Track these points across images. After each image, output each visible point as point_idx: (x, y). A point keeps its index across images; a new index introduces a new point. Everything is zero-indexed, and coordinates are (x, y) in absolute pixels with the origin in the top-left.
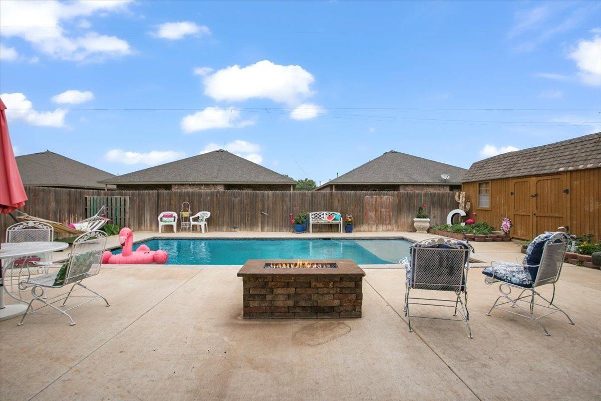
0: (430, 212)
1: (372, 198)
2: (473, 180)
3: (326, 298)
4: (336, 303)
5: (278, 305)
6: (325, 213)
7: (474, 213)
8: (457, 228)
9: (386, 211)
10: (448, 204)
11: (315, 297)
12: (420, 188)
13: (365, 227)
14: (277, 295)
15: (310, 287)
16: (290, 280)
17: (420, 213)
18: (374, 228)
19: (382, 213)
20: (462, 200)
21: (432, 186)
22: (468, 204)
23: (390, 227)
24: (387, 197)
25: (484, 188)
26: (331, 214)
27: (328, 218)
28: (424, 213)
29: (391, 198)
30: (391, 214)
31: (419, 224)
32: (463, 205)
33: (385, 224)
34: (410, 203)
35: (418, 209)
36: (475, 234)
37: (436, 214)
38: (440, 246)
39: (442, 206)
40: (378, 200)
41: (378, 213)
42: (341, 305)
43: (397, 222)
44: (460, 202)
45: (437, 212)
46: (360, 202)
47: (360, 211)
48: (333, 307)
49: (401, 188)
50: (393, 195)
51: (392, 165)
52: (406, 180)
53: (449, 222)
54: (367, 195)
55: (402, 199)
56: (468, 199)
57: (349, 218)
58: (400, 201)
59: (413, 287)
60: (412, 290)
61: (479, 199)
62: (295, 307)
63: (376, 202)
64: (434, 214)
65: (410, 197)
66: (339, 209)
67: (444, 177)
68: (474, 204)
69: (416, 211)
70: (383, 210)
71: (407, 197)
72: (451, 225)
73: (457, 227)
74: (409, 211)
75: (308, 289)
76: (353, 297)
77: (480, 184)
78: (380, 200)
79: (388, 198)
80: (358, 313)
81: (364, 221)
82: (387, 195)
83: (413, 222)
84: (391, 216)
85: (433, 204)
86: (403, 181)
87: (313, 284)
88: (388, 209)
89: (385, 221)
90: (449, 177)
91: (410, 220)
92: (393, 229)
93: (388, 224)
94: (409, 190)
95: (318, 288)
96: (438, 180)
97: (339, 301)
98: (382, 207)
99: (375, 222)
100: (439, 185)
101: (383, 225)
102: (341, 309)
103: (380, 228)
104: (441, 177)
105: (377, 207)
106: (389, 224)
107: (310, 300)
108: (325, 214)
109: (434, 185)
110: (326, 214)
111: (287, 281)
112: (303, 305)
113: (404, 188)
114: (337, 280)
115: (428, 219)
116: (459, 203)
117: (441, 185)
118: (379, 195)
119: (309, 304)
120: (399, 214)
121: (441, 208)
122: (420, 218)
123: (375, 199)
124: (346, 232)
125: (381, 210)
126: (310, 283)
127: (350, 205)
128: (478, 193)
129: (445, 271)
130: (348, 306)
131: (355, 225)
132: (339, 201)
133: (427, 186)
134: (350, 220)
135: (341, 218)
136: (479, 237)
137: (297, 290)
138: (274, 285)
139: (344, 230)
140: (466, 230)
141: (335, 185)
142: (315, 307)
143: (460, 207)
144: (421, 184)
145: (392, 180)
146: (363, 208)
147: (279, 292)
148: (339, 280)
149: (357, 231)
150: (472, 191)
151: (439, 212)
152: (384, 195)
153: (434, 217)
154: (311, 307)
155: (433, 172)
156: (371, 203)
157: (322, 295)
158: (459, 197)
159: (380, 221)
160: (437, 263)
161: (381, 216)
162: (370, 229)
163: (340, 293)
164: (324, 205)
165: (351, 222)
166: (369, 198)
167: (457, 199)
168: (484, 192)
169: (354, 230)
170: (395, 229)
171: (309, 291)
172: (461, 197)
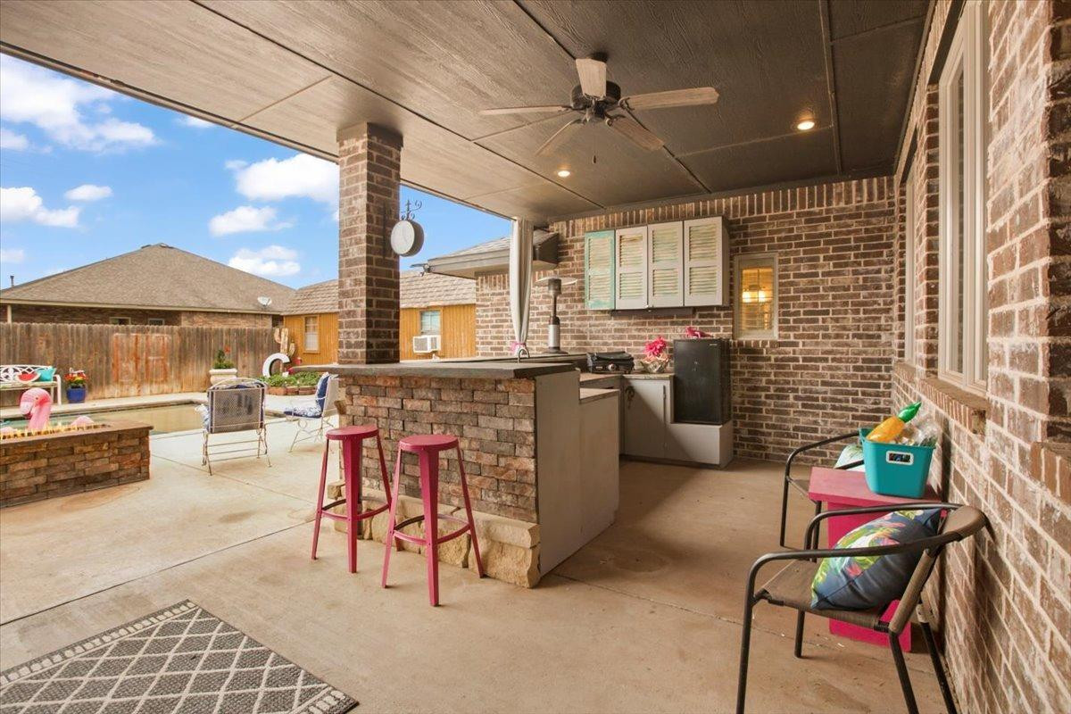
0: (237, 359)
1: (128, 336)
2: (297, 313)
3: (98, 464)
4: (114, 467)
5: (18, 486)
6: (11, 368)
7: (299, 358)
8: (276, 380)
9: (157, 360)
10: (265, 346)
11: (80, 466)
12: (221, 318)
13: (114, 390)
14: (15, 473)
15: (73, 454)
16: (39, 450)
17: (220, 361)
18: (134, 390)
19: (150, 364)
20: (283, 341)
21: (243, 315)
22: (292, 345)
23: (166, 387)
24: (158, 335)
25: (311, 324)
26: (29, 370)
27: (21, 377)
28: (228, 359)
29: (167, 338)
30: (168, 364)
31: (219, 378)
32: (286, 348)
33: (156, 382)
34: (202, 346)
35: (216, 355)
36: (298, 385)
37: (247, 361)
38: (238, 387)
39: (255, 348)
40: (140, 341)
41: (142, 363)
42: (120, 469)
43: (179, 378)
44: (281, 343)
45: (248, 359)
46: (100, 346)
47: (101, 361)
48: (109, 473)
49: (183, 318)
50: (172, 333)
51: (162, 272)
52: (192, 303)
53: (266, 372)
54: (117, 331)
55: (187, 339)
56: (292, 339)
57: (76, 374)
58: (185, 342)
59: (211, 432)
60: (211, 436)
61: (306, 338)
62: (47, 483)
63: (136, 344)
64: (244, 361)
65: (202, 335)
66: (51, 359)
67: (263, 301)
68: (299, 345)
69: (214, 358)
70: (151, 358)
71: (198, 336)
72: (269, 376)
73: (276, 378)
74: (201, 359)
75: (69, 457)
76: (138, 456)
77: (306, 318)
78: (145, 341)
79: (160, 337)
80: (145, 475)
81: (112, 380)
82: (158, 331)
83: (209, 376)
84: (168, 368)
85: (241, 347)
86: (188, 304)
87: (77, 449)
88: (162, 355)
89: (157, 376)
90: (270, 302)
91: (203, 374)
92: (172, 390)
93: (162, 382)
94: (201, 323)
95: (85, 453)
96: (254, 305)
97: (117, 465)
98: (148, 353)
99: (136, 379)
100: (255, 315)
101: (152, 382)
102: (121, 473)
103: (147, 389)
104: (257, 301)
105: (139, 354)
106: (165, 380)
107: (74, 470)
108: (11, 371)
109: (246, 314)
110: (15, 371)
111: (35, 451)
112: (62, 478)
113: (188, 317)
114: (113, 439)
115: (234, 370)
116: (279, 345)
117: (259, 314)
118: (143, 331)
119: (72, 475)
120: (182, 364)
121: (255, 353)
122: (220, 368)
123: (134, 339)
124: (70, 402)
125: (147, 357)
126: (72, 449)
127: (78, 348)
128: (304, 330)
129: (244, 410)
130: (131, 469)
131: (90, 387)
132: (48, 343)
133: (234, 314)
134: (80, 378)
135: (58, 377)
136: (303, 389)
137: (51, 460)
138: (9, 460)
139: (65, 398)
140: (289, 381)
141: (12, 305)
142: (82, 478)
143: (282, 351)
144: (224, 311)
145: (163, 301)
146: (107, 356)
147: (20, 468)
148: (116, 439)
149: (94, 399)
150: (297, 327)
151: (252, 359)
152: (153, 332)
153: (244, 367)
154: (76, 478)
155: (244, 292)
156: (125, 345)
157: (92, 461)
158: (280, 336)
159: (145, 377)
160: (236, 403)
161: (147, 369)
162: (125, 393)
163: (119, 455)
164: (9, 351)
165: (81, 382)
166: (120, 336)
167: (276, 338)
168: (312, 328)
169: (89, 396)
170: (175, 390)
171: (71, 459)
172: (283, 335)
